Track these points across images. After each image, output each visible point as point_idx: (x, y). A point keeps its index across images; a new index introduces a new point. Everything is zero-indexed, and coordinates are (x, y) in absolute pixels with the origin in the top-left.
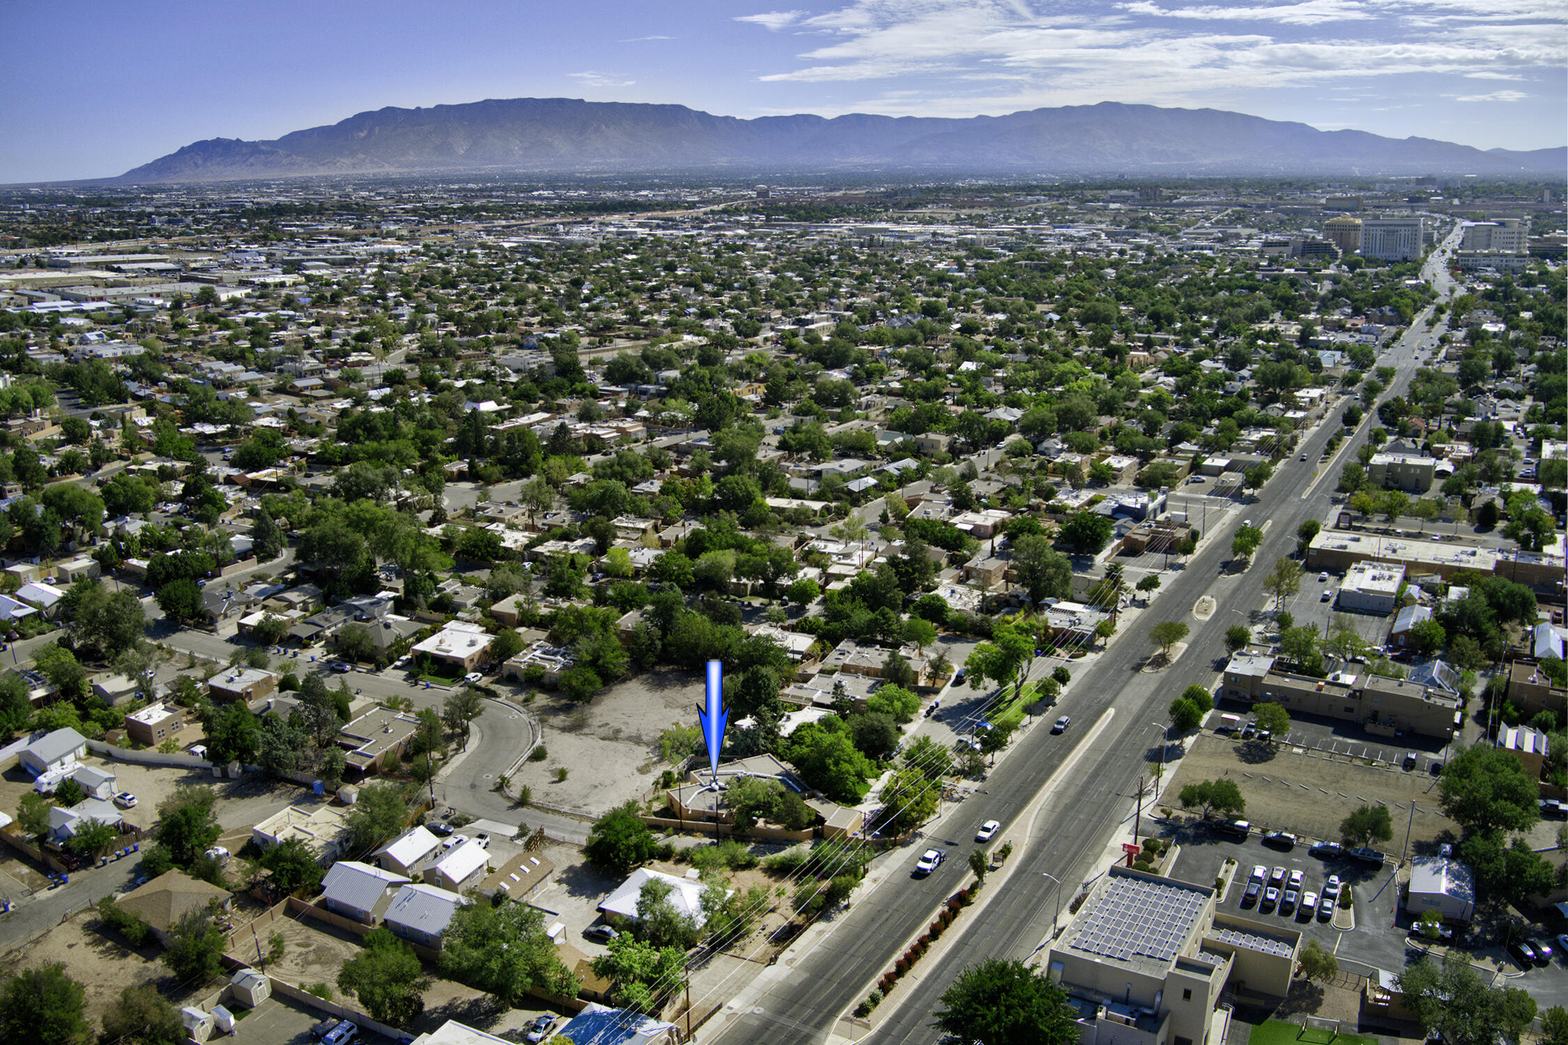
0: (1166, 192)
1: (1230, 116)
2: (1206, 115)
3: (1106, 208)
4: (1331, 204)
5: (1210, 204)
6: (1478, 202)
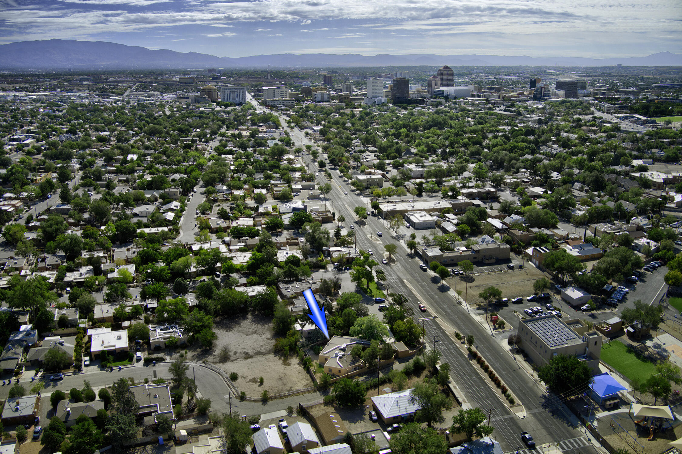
0: (103, 76)
1: (110, 44)
2: (99, 44)
3: (82, 84)
4: (182, 81)
5: (127, 81)
6: (241, 79)
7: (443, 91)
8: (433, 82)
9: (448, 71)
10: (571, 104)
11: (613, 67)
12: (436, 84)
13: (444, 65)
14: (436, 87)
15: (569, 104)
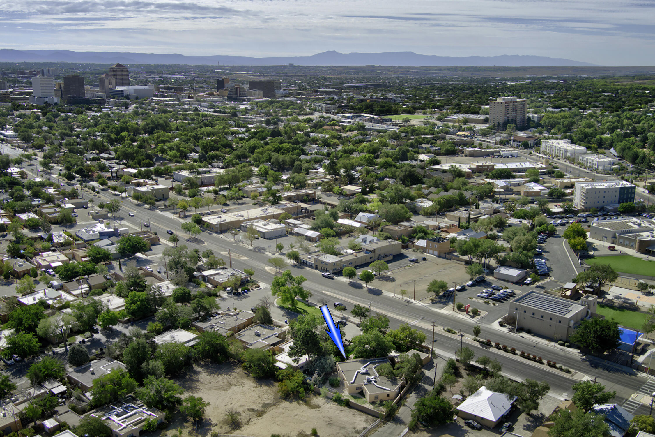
7: (122, 91)
8: (107, 81)
9: (122, 70)
10: (282, 104)
11: (285, 67)
12: (110, 83)
13: (116, 63)
14: (111, 86)
15: (278, 105)
